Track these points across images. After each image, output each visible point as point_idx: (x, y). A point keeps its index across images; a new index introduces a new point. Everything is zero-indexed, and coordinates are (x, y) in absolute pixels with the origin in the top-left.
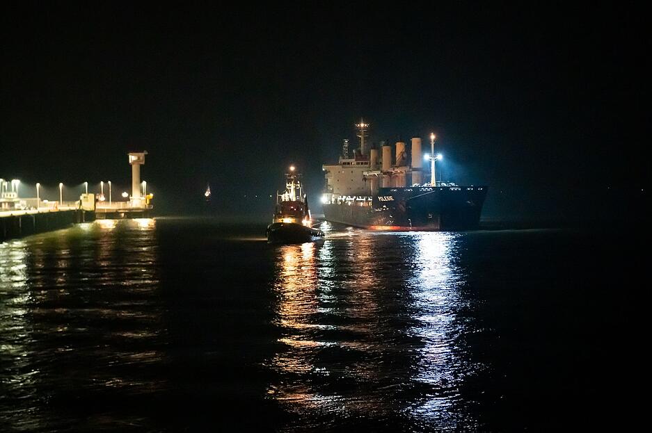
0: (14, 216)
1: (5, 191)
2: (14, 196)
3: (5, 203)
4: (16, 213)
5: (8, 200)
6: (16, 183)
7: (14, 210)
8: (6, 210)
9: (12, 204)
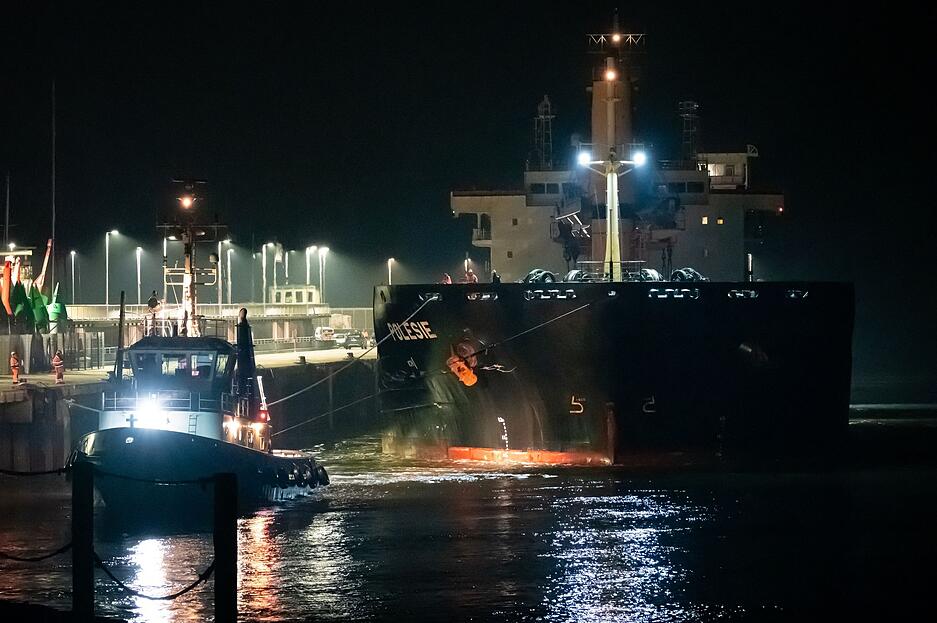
0: (312, 366)
1: (280, 283)
2: (311, 299)
3: (281, 321)
4: (315, 357)
5: (291, 313)
6: (319, 254)
7: (311, 347)
8: (287, 347)
9: (305, 325)
